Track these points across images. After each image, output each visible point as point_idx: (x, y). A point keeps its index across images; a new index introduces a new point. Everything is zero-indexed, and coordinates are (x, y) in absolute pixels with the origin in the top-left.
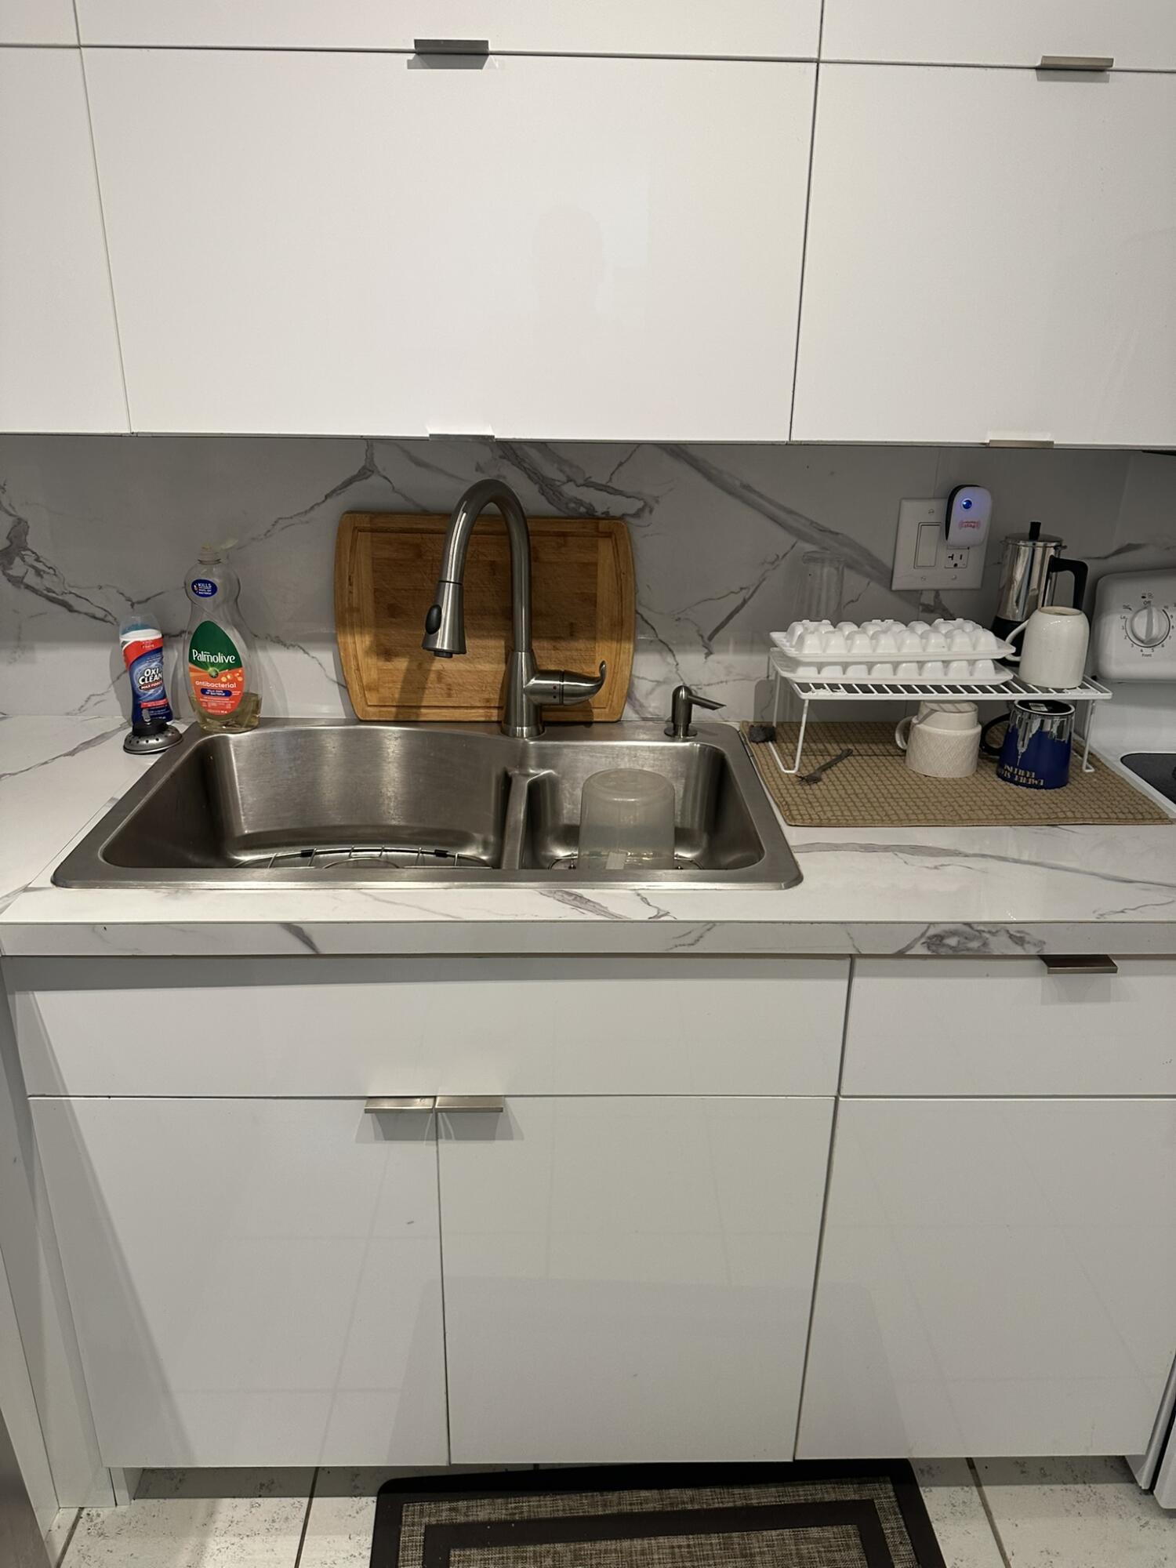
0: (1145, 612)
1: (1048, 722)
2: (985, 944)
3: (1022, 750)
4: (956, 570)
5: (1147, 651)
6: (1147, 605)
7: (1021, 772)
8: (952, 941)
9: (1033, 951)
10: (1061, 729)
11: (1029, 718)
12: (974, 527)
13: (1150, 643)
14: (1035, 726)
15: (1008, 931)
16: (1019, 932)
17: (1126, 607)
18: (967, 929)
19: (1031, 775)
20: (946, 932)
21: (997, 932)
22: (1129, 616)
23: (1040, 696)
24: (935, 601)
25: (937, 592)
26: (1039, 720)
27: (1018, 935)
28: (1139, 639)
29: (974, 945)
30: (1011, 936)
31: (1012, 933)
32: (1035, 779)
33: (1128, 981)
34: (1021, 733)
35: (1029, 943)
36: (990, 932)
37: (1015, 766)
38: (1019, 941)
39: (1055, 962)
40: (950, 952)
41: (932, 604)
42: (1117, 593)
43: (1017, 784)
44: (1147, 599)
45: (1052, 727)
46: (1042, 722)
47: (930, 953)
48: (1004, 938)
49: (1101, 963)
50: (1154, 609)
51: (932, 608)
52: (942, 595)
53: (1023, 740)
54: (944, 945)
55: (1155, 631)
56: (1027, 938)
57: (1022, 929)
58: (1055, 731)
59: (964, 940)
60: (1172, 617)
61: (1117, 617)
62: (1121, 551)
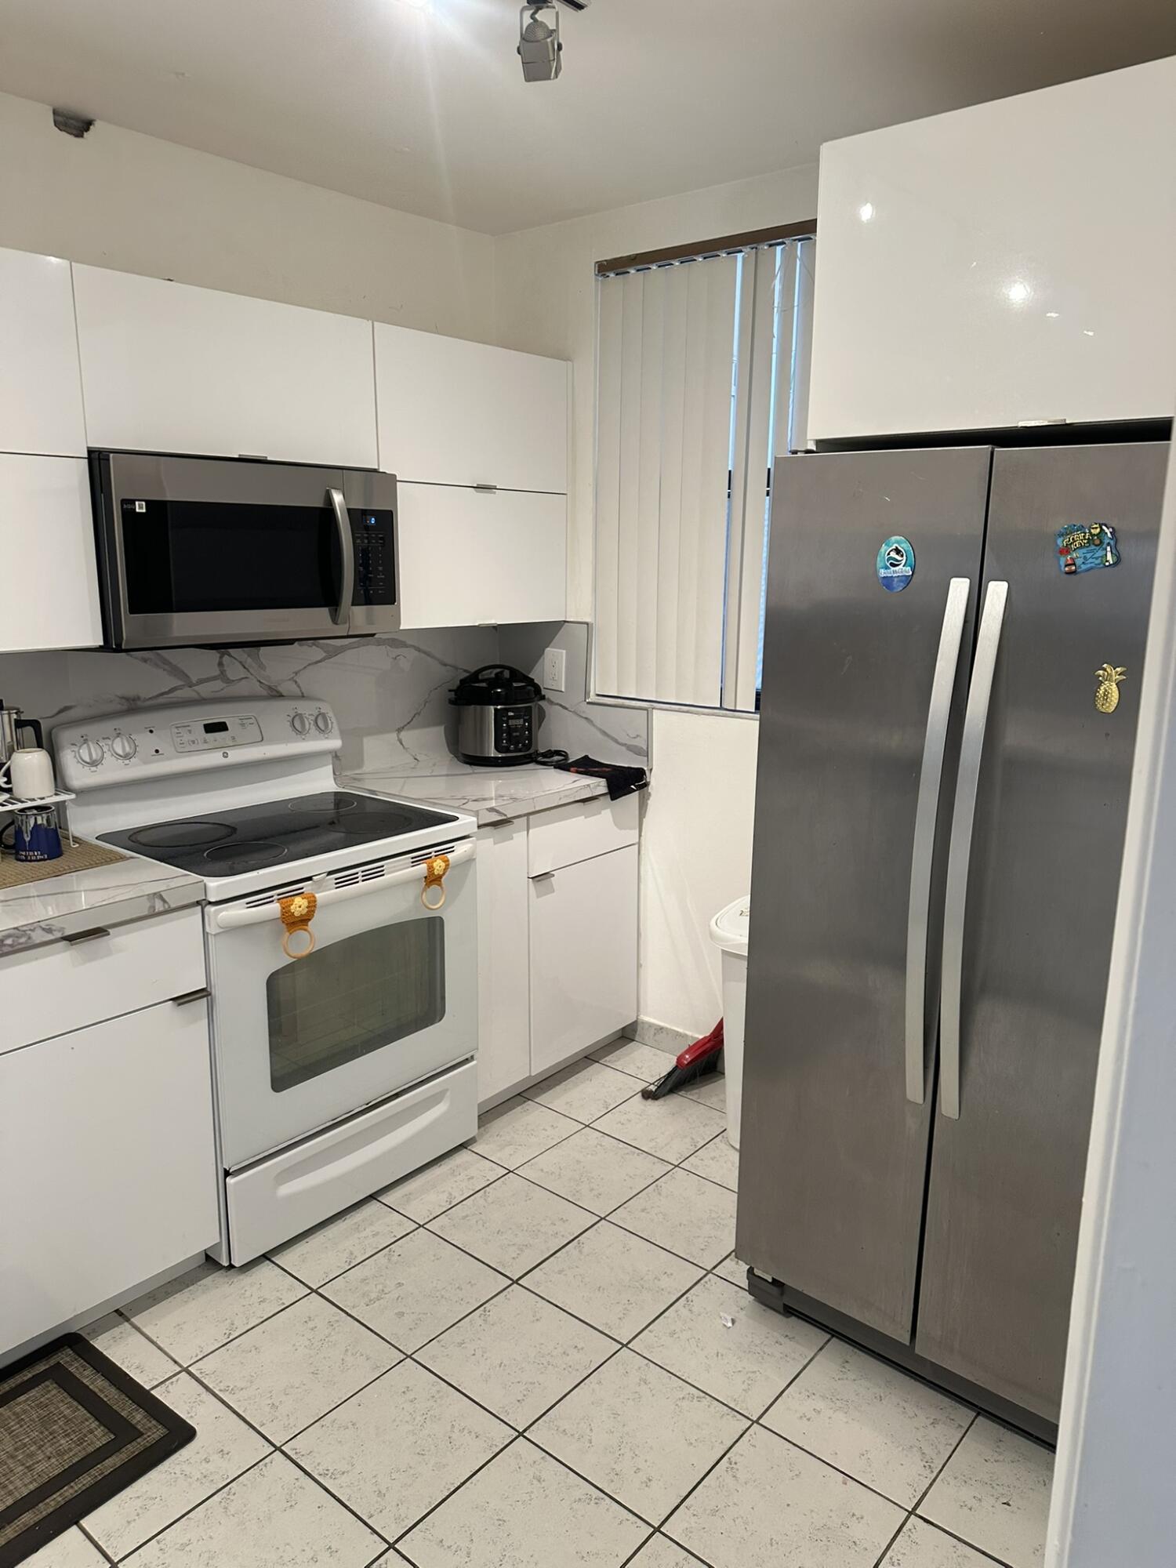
0: (85, 745)
1: (39, 818)
2: (29, 938)
3: (27, 839)
5: (94, 769)
6: (86, 741)
7: (31, 853)
8: (9, 941)
9: (59, 935)
10: (48, 820)
11: (27, 818)
13: (94, 763)
14: (32, 822)
15: (41, 927)
16: (47, 925)
17: (73, 744)
18: (16, 931)
19: (38, 854)
20: (4, 936)
21: (35, 928)
22: (76, 749)
23: (30, 804)
26: (33, 817)
27: (47, 927)
28: (86, 762)
29: (23, 940)
30: (44, 929)
31: (44, 927)
32: (41, 855)
33: (119, 939)
34: (24, 828)
35: (55, 930)
36: (30, 930)
37: (26, 851)
38: (49, 931)
39: (71, 939)
40: (10, 949)
42: (65, 737)
43: (31, 861)
44: (85, 738)
45: (42, 820)
46: (36, 819)
48: (39, 932)
49: (98, 932)
50: (90, 743)
53: (27, 832)
54: (5, 945)
55: (94, 757)
56: (54, 928)
57: (48, 922)
58: (45, 822)
59: (16, 939)
60: (103, 746)
61: (69, 751)
62: (60, 712)
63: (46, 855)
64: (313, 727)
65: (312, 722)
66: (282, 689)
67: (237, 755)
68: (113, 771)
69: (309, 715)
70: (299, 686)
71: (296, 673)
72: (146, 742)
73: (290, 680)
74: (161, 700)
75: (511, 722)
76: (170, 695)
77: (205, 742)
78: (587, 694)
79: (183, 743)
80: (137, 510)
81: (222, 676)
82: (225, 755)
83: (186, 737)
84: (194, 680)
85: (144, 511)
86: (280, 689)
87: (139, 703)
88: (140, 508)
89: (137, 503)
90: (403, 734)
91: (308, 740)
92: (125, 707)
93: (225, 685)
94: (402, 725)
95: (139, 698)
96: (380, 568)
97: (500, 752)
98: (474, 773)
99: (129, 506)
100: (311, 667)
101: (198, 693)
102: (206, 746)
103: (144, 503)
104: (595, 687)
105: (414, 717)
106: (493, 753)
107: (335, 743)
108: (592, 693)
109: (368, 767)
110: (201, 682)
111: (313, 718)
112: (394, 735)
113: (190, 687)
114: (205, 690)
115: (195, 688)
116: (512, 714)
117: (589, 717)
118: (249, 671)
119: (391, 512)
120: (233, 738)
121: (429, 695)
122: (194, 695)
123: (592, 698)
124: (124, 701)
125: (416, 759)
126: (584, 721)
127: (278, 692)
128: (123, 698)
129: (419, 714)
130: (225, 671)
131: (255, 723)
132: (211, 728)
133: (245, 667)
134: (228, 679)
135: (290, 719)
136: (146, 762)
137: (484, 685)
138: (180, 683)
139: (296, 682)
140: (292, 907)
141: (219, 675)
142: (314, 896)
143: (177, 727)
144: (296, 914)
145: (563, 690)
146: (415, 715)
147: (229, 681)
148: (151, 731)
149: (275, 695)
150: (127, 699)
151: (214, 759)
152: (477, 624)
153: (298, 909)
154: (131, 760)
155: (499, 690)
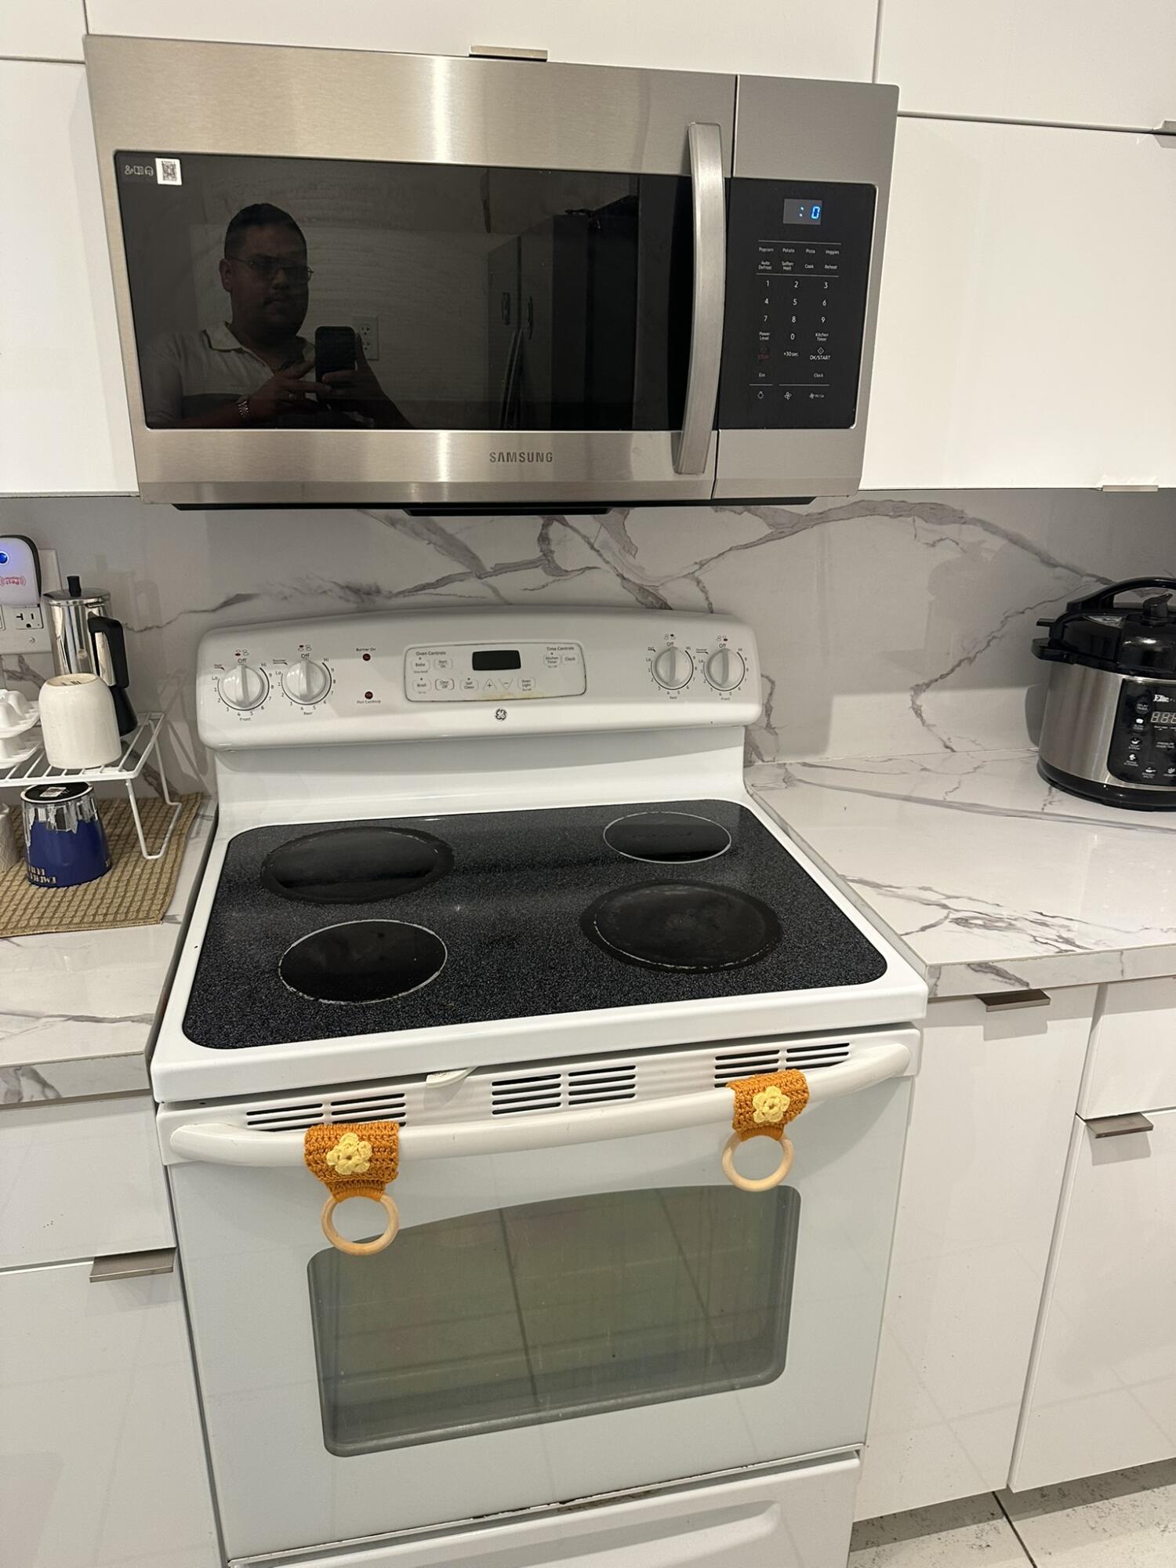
0: (241, 670)
3: (28, 844)
4: (29, 630)
5: (245, 714)
6: (242, 663)
13: (247, 705)
14: (31, 815)
17: (217, 666)
19: (41, 873)
22: (221, 676)
24: (21, 668)
25: (20, 656)
26: (33, 809)
28: (232, 701)
32: (46, 876)
41: (18, 669)
42: (213, 651)
44: (241, 657)
46: (36, 811)
50: (249, 666)
51: (20, 675)
52: (27, 660)
53: (27, 833)
55: (251, 692)
60: (271, 675)
61: (209, 678)
62: (227, 604)
63: (54, 879)
64: (699, 675)
65: (700, 666)
66: (668, 594)
67: (523, 718)
68: (278, 723)
69: (698, 651)
70: (703, 590)
71: (702, 565)
72: (350, 673)
73: (685, 576)
74: (422, 598)
75: (1156, 717)
76: (439, 590)
77: (469, 686)
79: (424, 685)
80: (161, 181)
81: (547, 561)
82: (501, 715)
83: (435, 674)
84: (489, 565)
85: (178, 182)
86: (663, 593)
87: (379, 601)
88: (166, 173)
89: (159, 162)
90: (926, 699)
91: (682, 702)
92: (351, 606)
93: (551, 579)
94: (927, 680)
95: (378, 591)
96: (821, 337)
97: (1114, 775)
99: (140, 171)
100: (732, 552)
101: (495, 590)
102: (469, 695)
103: (177, 162)
105: (959, 665)
107: (750, 711)
109: (834, 753)
110: (500, 569)
111: (704, 657)
112: (906, 697)
113: (480, 578)
114: (511, 585)
115: (491, 580)
116: (1163, 699)
118: (601, 555)
120: (526, 683)
121: (1003, 623)
122: (490, 595)
124: (348, 592)
125: (947, 747)
127: (656, 597)
128: (348, 587)
129: (970, 659)
130: (552, 552)
131: (579, 659)
132: (485, 661)
133: (592, 547)
134: (557, 568)
135: (652, 655)
136: (343, 714)
137: (1115, 621)
138: (457, 568)
139: (698, 582)
140: (331, 1155)
141: (539, 560)
142: (395, 1137)
143: (418, 654)
144: (339, 1170)
146: (961, 662)
147: (558, 572)
148: (367, 657)
149: (655, 605)
150: (356, 591)
151: (477, 719)
152: (1099, 485)
153: (343, 1161)
154: (316, 706)
155: (1149, 641)
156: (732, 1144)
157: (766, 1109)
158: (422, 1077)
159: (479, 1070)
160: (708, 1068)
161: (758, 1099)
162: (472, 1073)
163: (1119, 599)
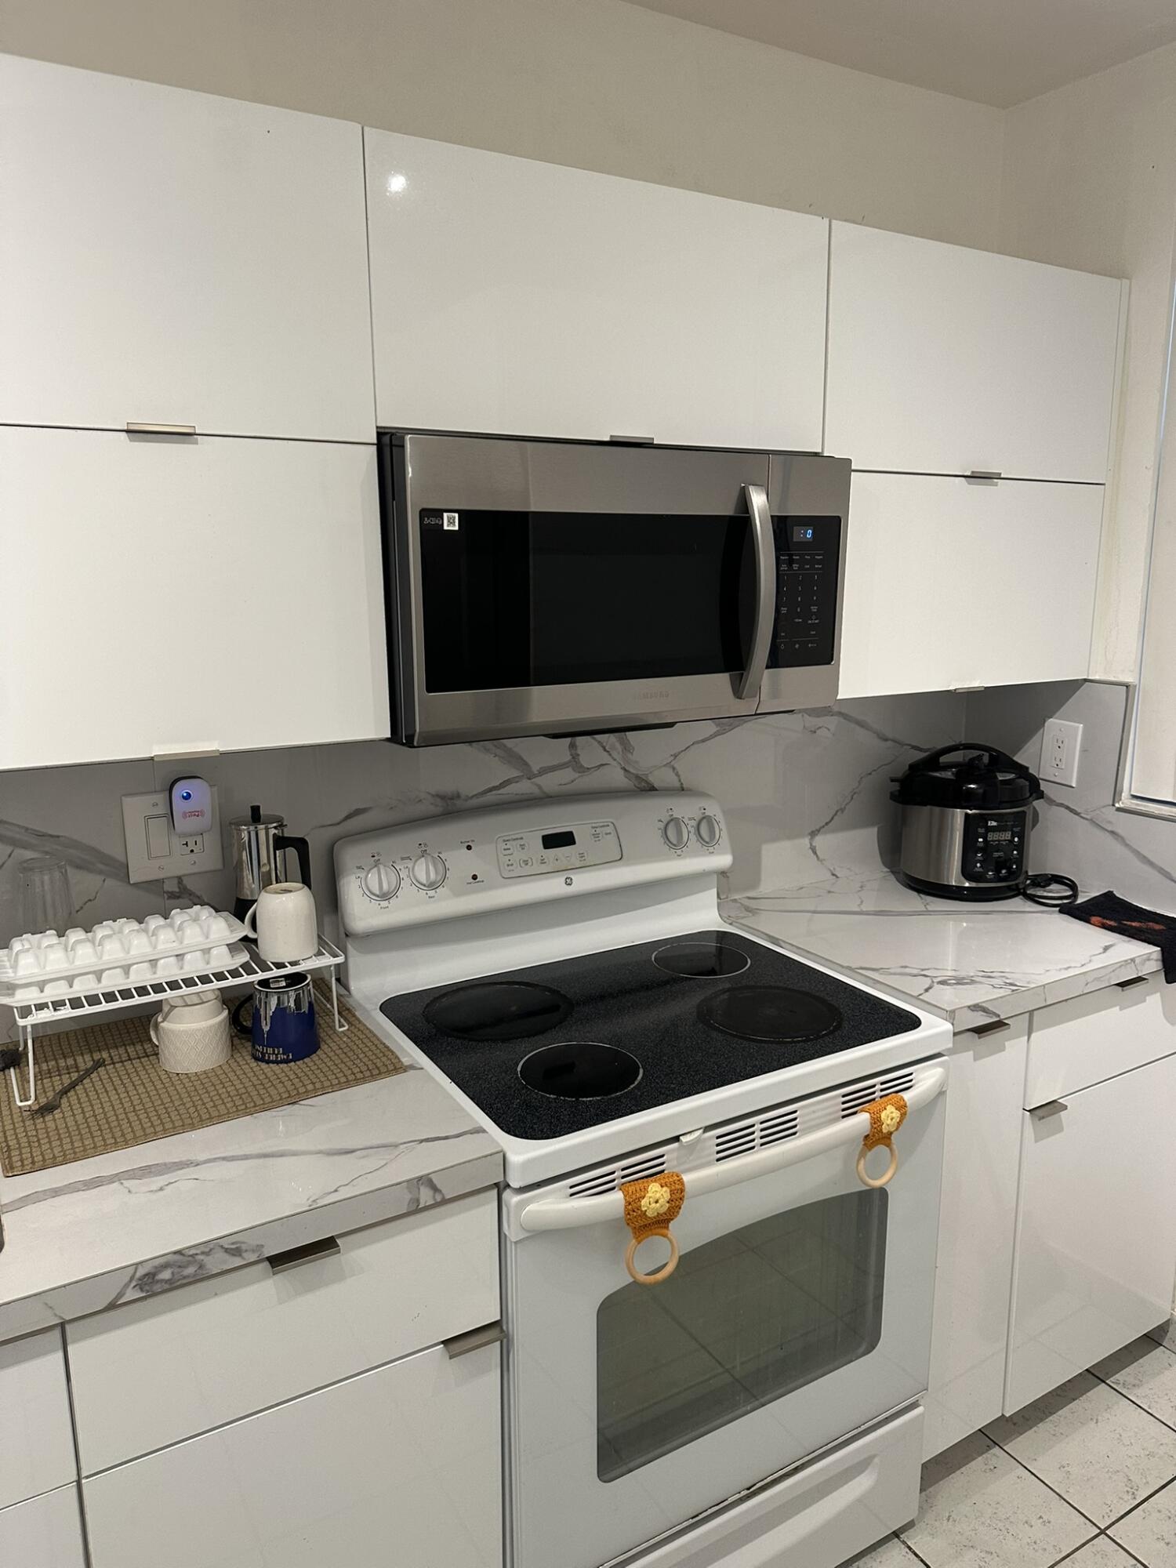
0: (376, 869)
1: (285, 997)
2: (201, 1267)
3: (266, 1028)
4: (192, 855)
5: (384, 904)
6: (377, 864)
7: (270, 1050)
8: (166, 1275)
9: (253, 1258)
10: (298, 1001)
11: (267, 997)
12: (198, 816)
13: (385, 896)
14: (273, 1002)
15: (222, 1247)
16: (233, 1244)
17: (357, 868)
18: (177, 1257)
19: (279, 1052)
20: (156, 1267)
21: (211, 1250)
22: (363, 875)
23: (276, 972)
24: (179, 888)
25: (180, 879)
26: (276, 997)
27: (234, 1246)
28: (374, 894)
29: (191, 1270)
30: (227, 1250)
31: (226, 1246)
32: (283, 1054)
33: (356, 1255)
34: (262, 1013)
35: (246, 1251)
36: (203, 1253)
37: (264, 1046)
38: (236, 1252)
39: (278, 1261)
40: (167, 1286)
41: (177, 890)
42: (351, 856)
43: (268, 1062)
44: (376, 858)
45: (289, 1002)
46: (279, 998)
47: (144, 1294)
48: (220, 1255)
49: (327, 1245)
50: (381, 867)
51: (178, 895)
52: (185, 881)
53: (266, 1019)
54: (158, 1281)
55: (385, 887)
56: (244, 1247)
57: (234, 1241)
58: (292, 1004)
59: (177, 1270)
60: (400, 869)
61: (352, 878)
62: (348, 817)
63: (290, 1054)
64: (693, 837)
65: (692, 830)
66: (656, 779)
67: (586, 881)
68: (411, 907)
69: (690, 819)
70: (677, 775)
71: (675, 756)
72: (461, 862)
73: (665, 766)
74: (490, 798)
75: (991, 836)
76: (500, 792)
77: (543, 862)
78: (1116, 794)
79: (512, 865)
80: (446, 527)
81: (575, 763)
82: (569, 882)
83: (518, 855)
84: (535, 769)
85: (456, 528)
86: (651, 779)
87: (458, 803)
88: (451, 523)
89: (445, 515)
90: (820, 841)
91: (685, 857)
92: (439, 810)
93: (577, 775)
94: (818, 827)
95: (458, 796)
96: (814, 609)
97: (969, 879)
98: (928, 913)
99: (434, 521)
100: (696, 746)
101: (540, 787)
102: (544, 868)
103: (456, 515)
104: (1134, 782)
105: (836, 814)
106: (954, 877)
107: (722, 860)
108: (1125, 795)
109: (766, 887)
110: (543, 771)
111: (694, 823)
112: (806, 841)
113: (529, 779)
114: (551, 783)
115: (537, 780)
116: (994, 824)
117: (1119, 831)
118: (610, 755)
119: (838, 519)
120: (582, 855)
121: (859, 782)
122: (536, 791)
123: (1125, 801)
124: (438, 800)
125: (833, 875)
126: (1109, 838)
127: (646, 782)
128: (438, 796)
129: (842, 810)
130: (578, 755)
131: (614, 833)
132: (554, 841)
133: (605, 750)
134: (582, 766)
135: (662, 825)
136: (457, 894)
137: (948, 775)
138: (515, 773)
139: (674, 769)
140: (643, 1202)
141: (570, 761)
142: (681, 1181)
143: (504, 841)
144: (649, 1214)
145: (1074, 786)
146: (837, 812)
147: (582, 770)
148: (469, 848)
149: (646, 789)
150: (443, 797)
151: (552, 887)
152: (951, 688)
153: (653, 1205)
154: (437, 890)
155: (972, 786)
156: (862, 1155)
157: (889, 1122)
158: (677, 1139)
159: (708, 1129)
160: (837, 1105)
161: (883, 1115)
162: (704, 1132)
163: (943, 759)
